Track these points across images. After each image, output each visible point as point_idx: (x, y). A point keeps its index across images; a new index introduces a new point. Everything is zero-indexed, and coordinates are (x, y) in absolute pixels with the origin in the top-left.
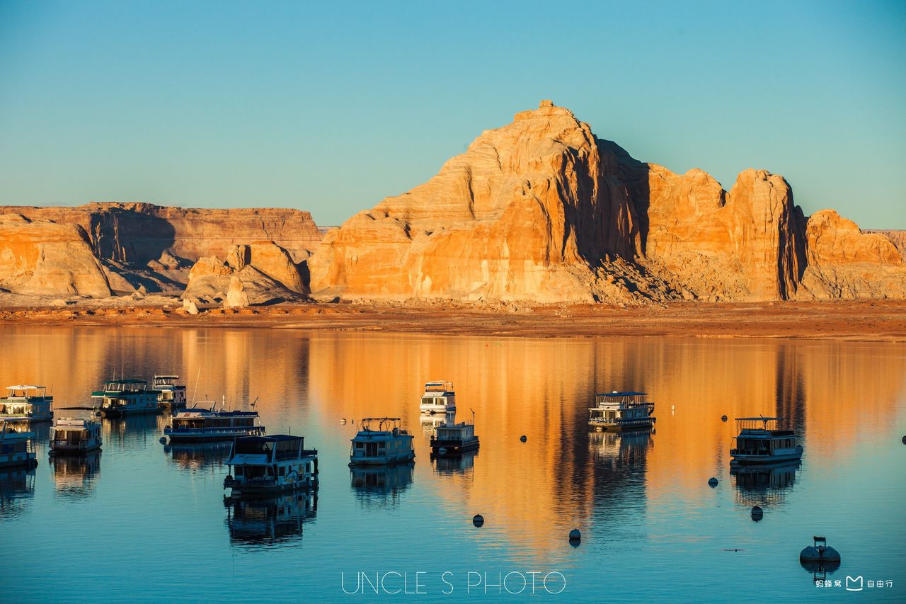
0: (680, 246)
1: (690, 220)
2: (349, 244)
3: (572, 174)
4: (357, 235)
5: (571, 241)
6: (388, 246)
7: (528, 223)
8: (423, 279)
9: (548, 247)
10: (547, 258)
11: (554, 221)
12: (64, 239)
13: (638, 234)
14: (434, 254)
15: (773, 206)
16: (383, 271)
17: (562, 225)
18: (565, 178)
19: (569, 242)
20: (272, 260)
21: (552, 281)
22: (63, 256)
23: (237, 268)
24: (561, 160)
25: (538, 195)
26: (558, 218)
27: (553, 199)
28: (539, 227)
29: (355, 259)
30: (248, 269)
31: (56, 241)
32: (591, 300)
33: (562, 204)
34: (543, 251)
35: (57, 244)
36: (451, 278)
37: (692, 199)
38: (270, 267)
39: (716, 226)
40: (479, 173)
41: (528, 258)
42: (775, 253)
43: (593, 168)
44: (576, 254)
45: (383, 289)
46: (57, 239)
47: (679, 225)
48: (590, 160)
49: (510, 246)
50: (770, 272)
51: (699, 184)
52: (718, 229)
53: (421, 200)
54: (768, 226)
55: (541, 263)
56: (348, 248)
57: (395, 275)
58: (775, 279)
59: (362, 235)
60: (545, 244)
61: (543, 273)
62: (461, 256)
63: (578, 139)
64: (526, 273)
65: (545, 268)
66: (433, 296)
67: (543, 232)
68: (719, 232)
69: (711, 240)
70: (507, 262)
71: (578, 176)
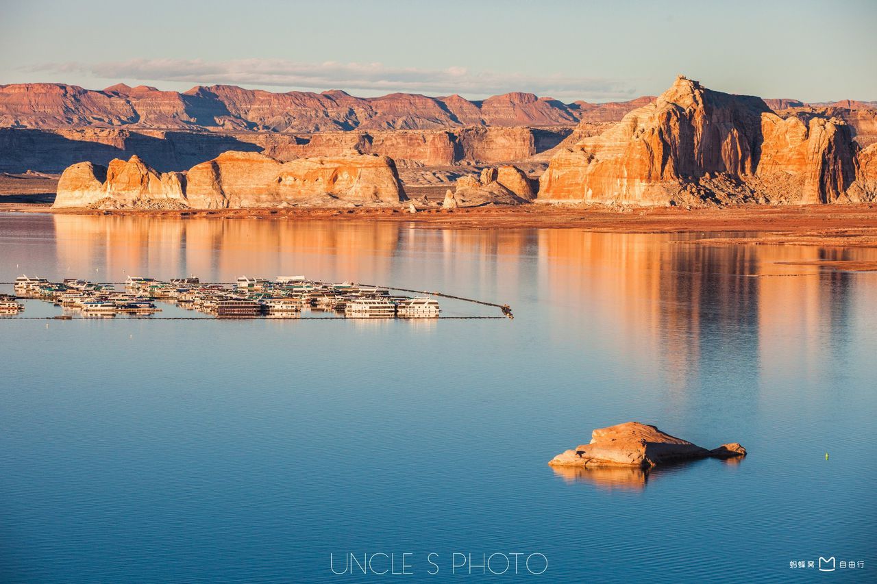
0: (777, 167)
1: (785, 151)
2: (555, 168)
3: (675, 125)
4: (559, 162)
5: (669, 166)
6: (576, 169)
7: (638, 156)
8: (588, 190)
9: (650, 171)
10: (649, 178)
11: (656, 155)
12: (376, 166)
13: (749, 159)
14: (594, 174)
15: (821, 142)
16: (571, 185)
17: (661, 157)
18: (669, 127)
19: (667, 167)
20: (511, 178)
21: (649, 192)
22: (372, 176)
23: (486, 183)
24: (665, 116)
25: (645, 139)
26: (658, 152)
27: (655, 140)
28: (644, 159)
29: (557, 177)
30: (494, 184)
31: (370, 167)
32: (668, 204)
33: (662, 144)
34: (646, 173)
35: (370, 169)
36: (603, 190)
37: (787, 137)
38: (509, 182)
39: (798, 155)
40: (641, 122)
41: (637, 177)
42: (818, 173)
43: (698, 121)
44: (672, 175)
45: (571, 196)
46: (371, 165)
47: (779, 154)
48: (696, 114)
49: (628, 170)
50: (813, 185)
51: (791, 127)
52: (799, 156)
53: (605, 139)
54: (815, 156)
55: (644, 181)
56: (554, 170)
57: (577, 188)
58: (817, 190)
59: (562, 162)
60: (647, 169)
61: (645, 187)
62: (609, 176)
63: (688, 101)
64: (636, 187)
65: (647, 184)
66: (592, 201)
67: (647, 162)
68: (799, 159)
69: (795, 164)
70: (626, 180)
71: (680, 125)
